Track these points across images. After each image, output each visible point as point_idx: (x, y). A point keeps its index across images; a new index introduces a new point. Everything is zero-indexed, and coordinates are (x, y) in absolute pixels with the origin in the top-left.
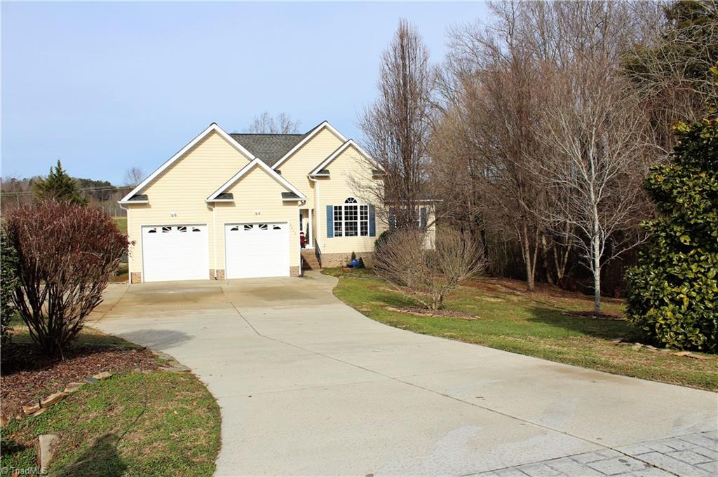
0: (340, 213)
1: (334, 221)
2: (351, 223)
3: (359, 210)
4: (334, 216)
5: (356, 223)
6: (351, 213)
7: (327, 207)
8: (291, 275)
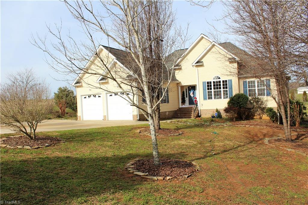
0: (211, 86)
1: (207, 91)
2: (217, 91)
3: (222, 83)
4: (207, 87)
5: (220, 91)
6: (217, 85)
7: (203, 83)
8: (133, 120)
